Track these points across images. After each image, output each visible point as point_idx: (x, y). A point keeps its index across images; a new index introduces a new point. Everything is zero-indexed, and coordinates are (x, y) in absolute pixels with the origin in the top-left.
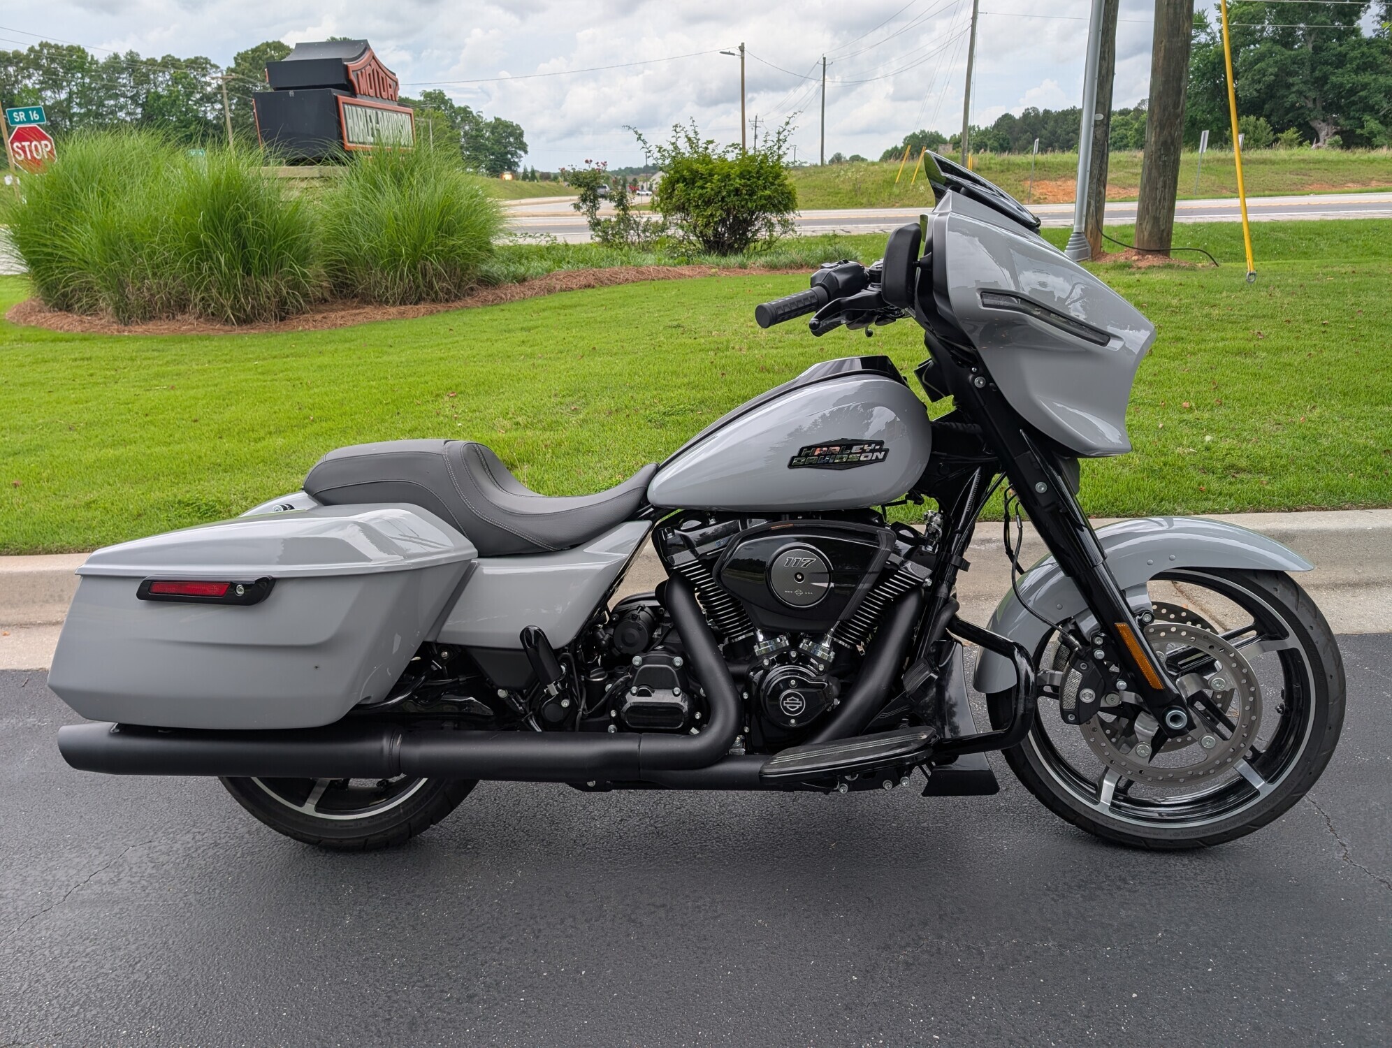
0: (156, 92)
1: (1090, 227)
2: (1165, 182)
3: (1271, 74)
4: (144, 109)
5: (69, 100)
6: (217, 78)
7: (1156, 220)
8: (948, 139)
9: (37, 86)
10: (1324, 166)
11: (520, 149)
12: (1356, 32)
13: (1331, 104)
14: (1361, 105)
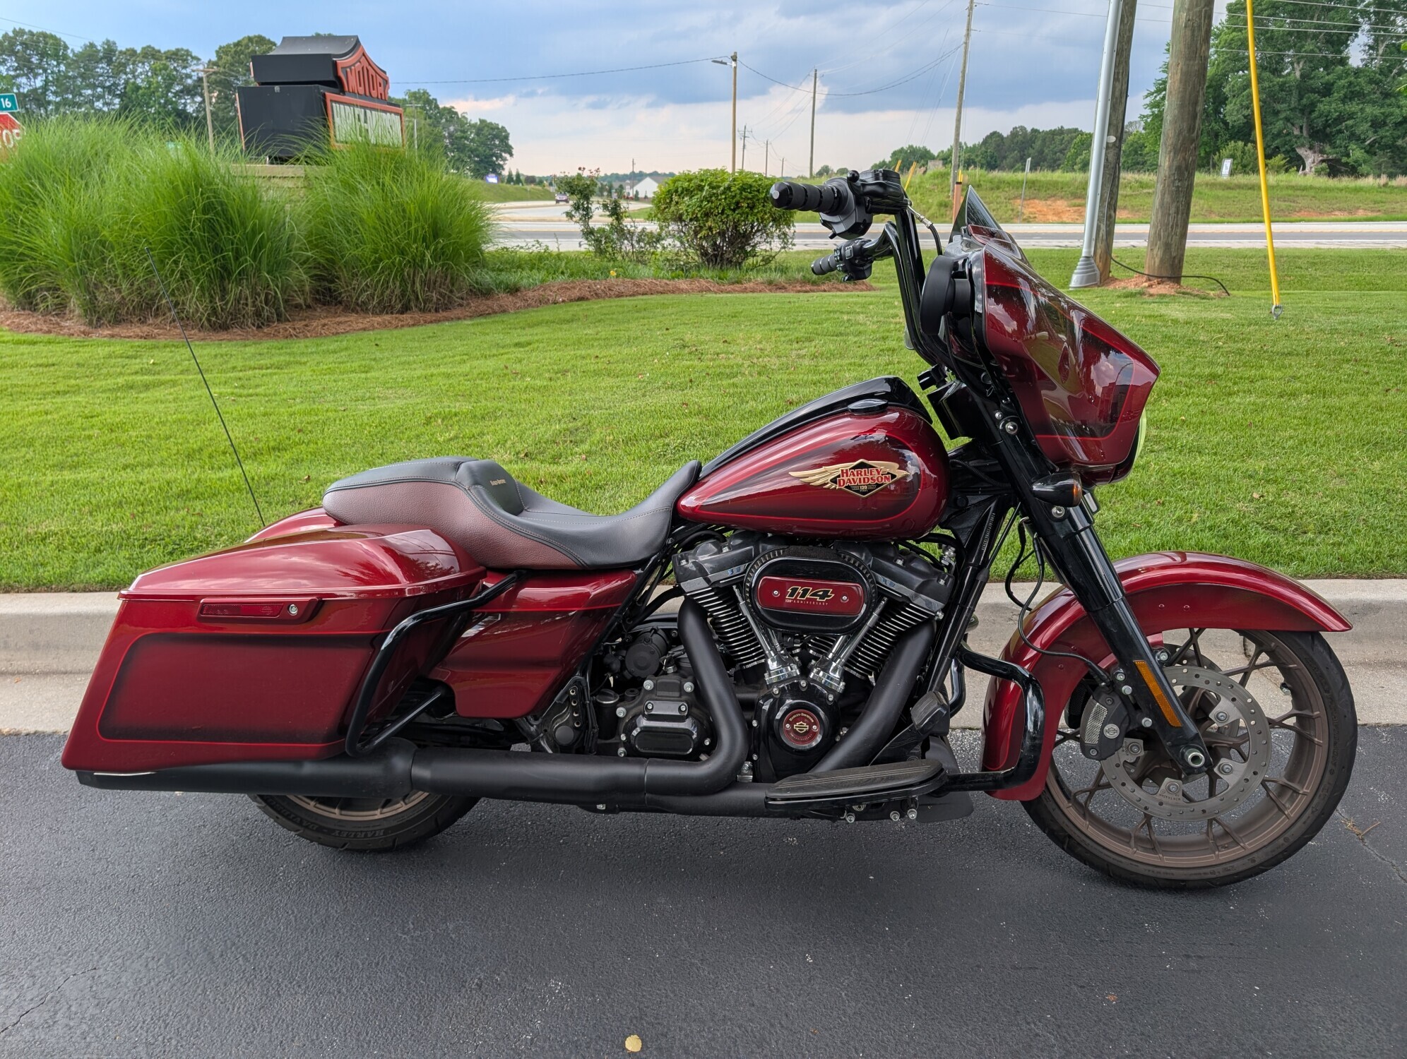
0: (134, 83)
1: (1099, 251)
2: (1178, 208)
4: (122, 100)
5: (45, 88)
6: (198, 70)
7: (1167, 246)
8: (936, 154)
9: (12, 73)
10: (1312, 193)
11: (505, 152)
12: (1343, 62)
13: (1317, 132)
14: (1347, 133)
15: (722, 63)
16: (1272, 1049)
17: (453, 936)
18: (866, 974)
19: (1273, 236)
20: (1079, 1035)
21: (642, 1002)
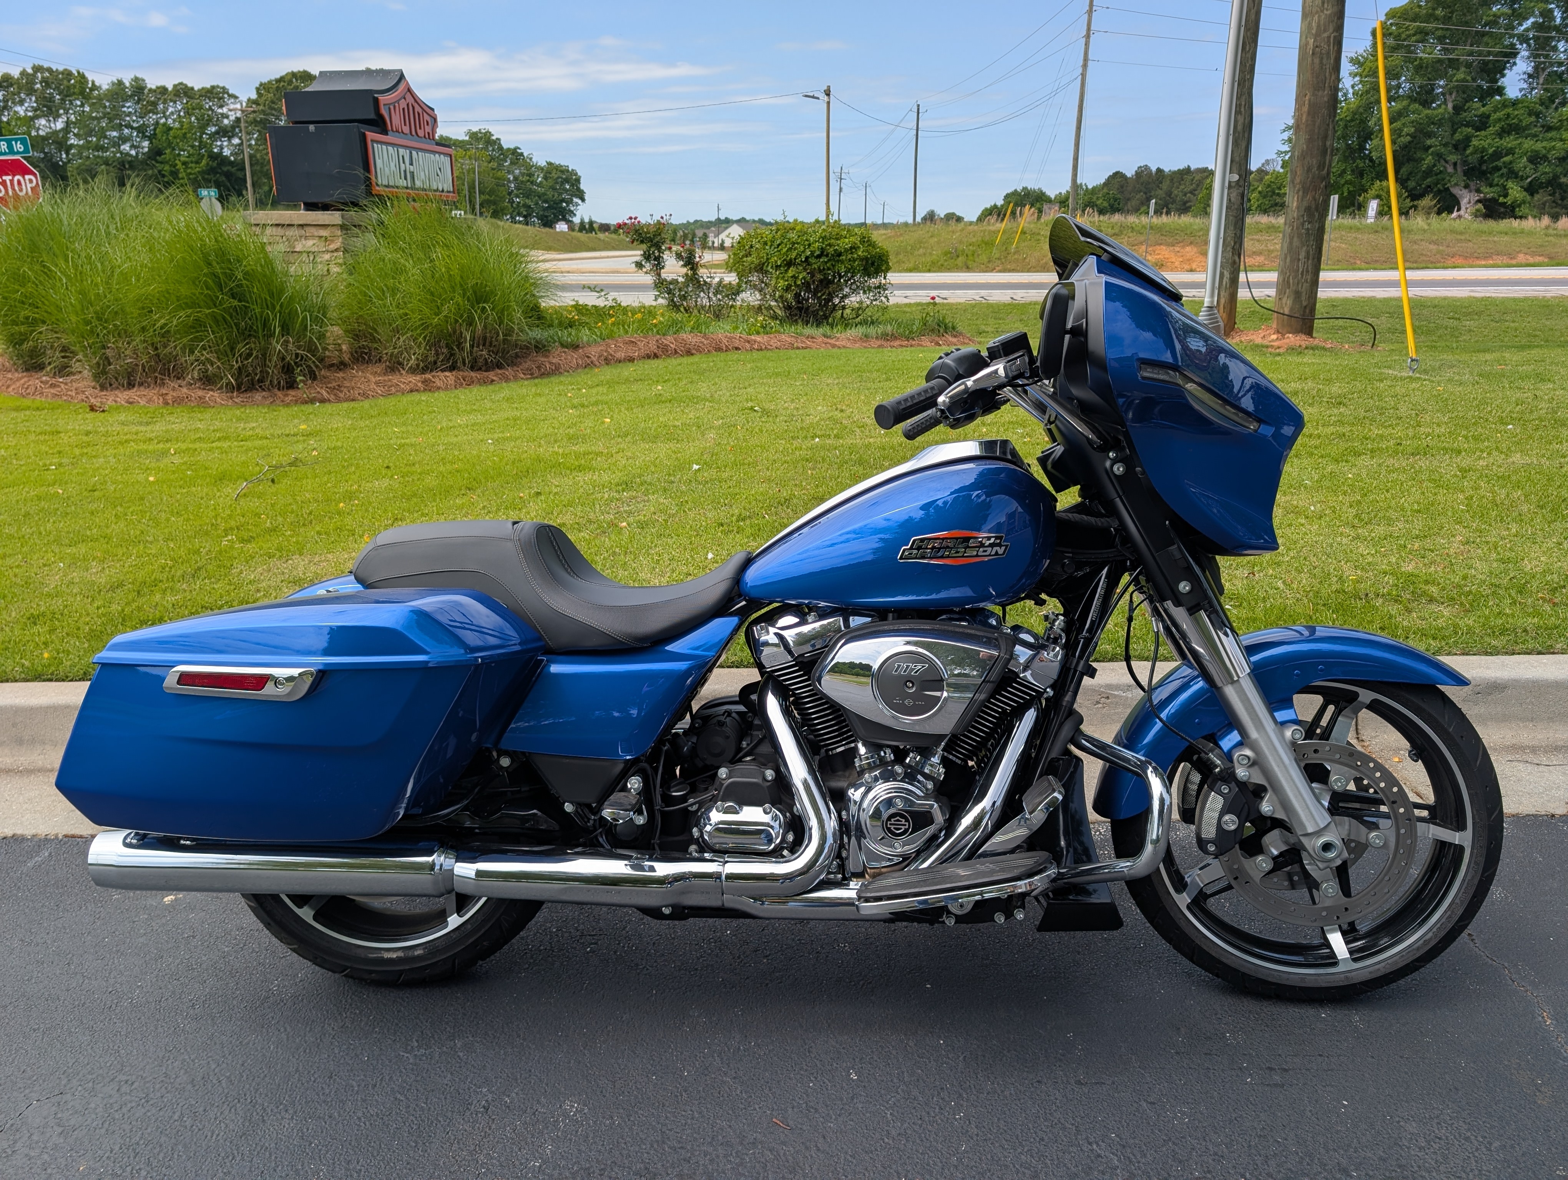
0: (165, 124)
1: (1223, 300)
2: (1308, 253)
3: (1408, 135)
4: (151, 143)
5: (66, 130)
6: (235, 109)
7: (1297, 294)
8: (1054, 197)
9: (30, 114)
11: (576, 197)
12: (1500, 91)
13: (1473, 169)
14: (1504, 171)
15: (813, 97)
16: (1356, 1170)
17: (461, 1054)
18: (915, 1092)
19: (1409, 284)
20: (1145, 1156)
21: (666, 1125)
